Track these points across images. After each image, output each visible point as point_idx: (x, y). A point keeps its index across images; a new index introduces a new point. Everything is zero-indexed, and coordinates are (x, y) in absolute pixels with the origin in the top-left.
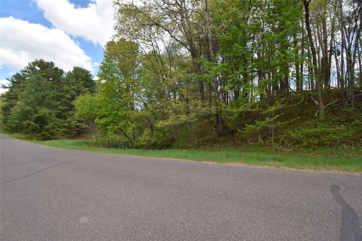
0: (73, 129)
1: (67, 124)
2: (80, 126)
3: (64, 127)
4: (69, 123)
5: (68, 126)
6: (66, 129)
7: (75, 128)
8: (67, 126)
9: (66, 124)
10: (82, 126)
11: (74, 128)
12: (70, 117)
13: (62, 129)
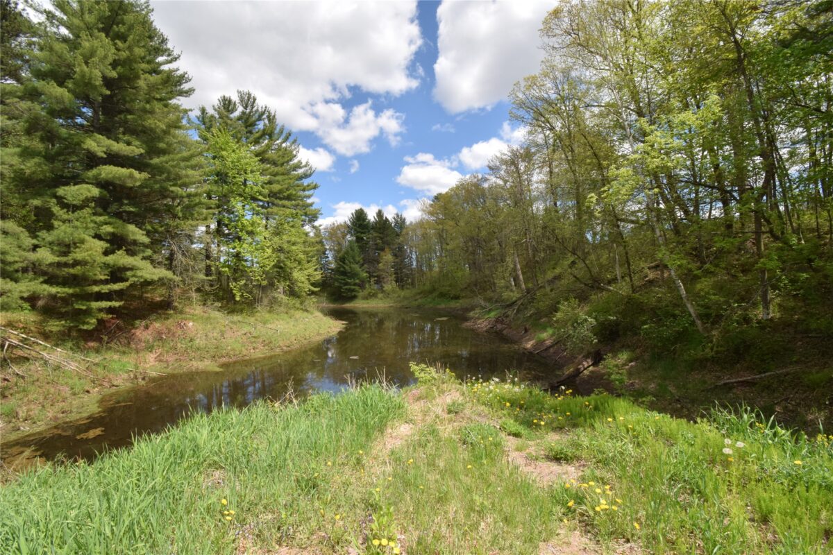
0: (96, 289)
1: (53, 252)
2: (129, 273)
3: (35, 269)
4: (65, 248)
5: (59, 265)
6: (45, 282)
7: (106, 282)
8: (51, 265)
9: (46, 256)
10: (139, 273)
11: (96, 282)
12: (71, 216)
13: (16, 281)
